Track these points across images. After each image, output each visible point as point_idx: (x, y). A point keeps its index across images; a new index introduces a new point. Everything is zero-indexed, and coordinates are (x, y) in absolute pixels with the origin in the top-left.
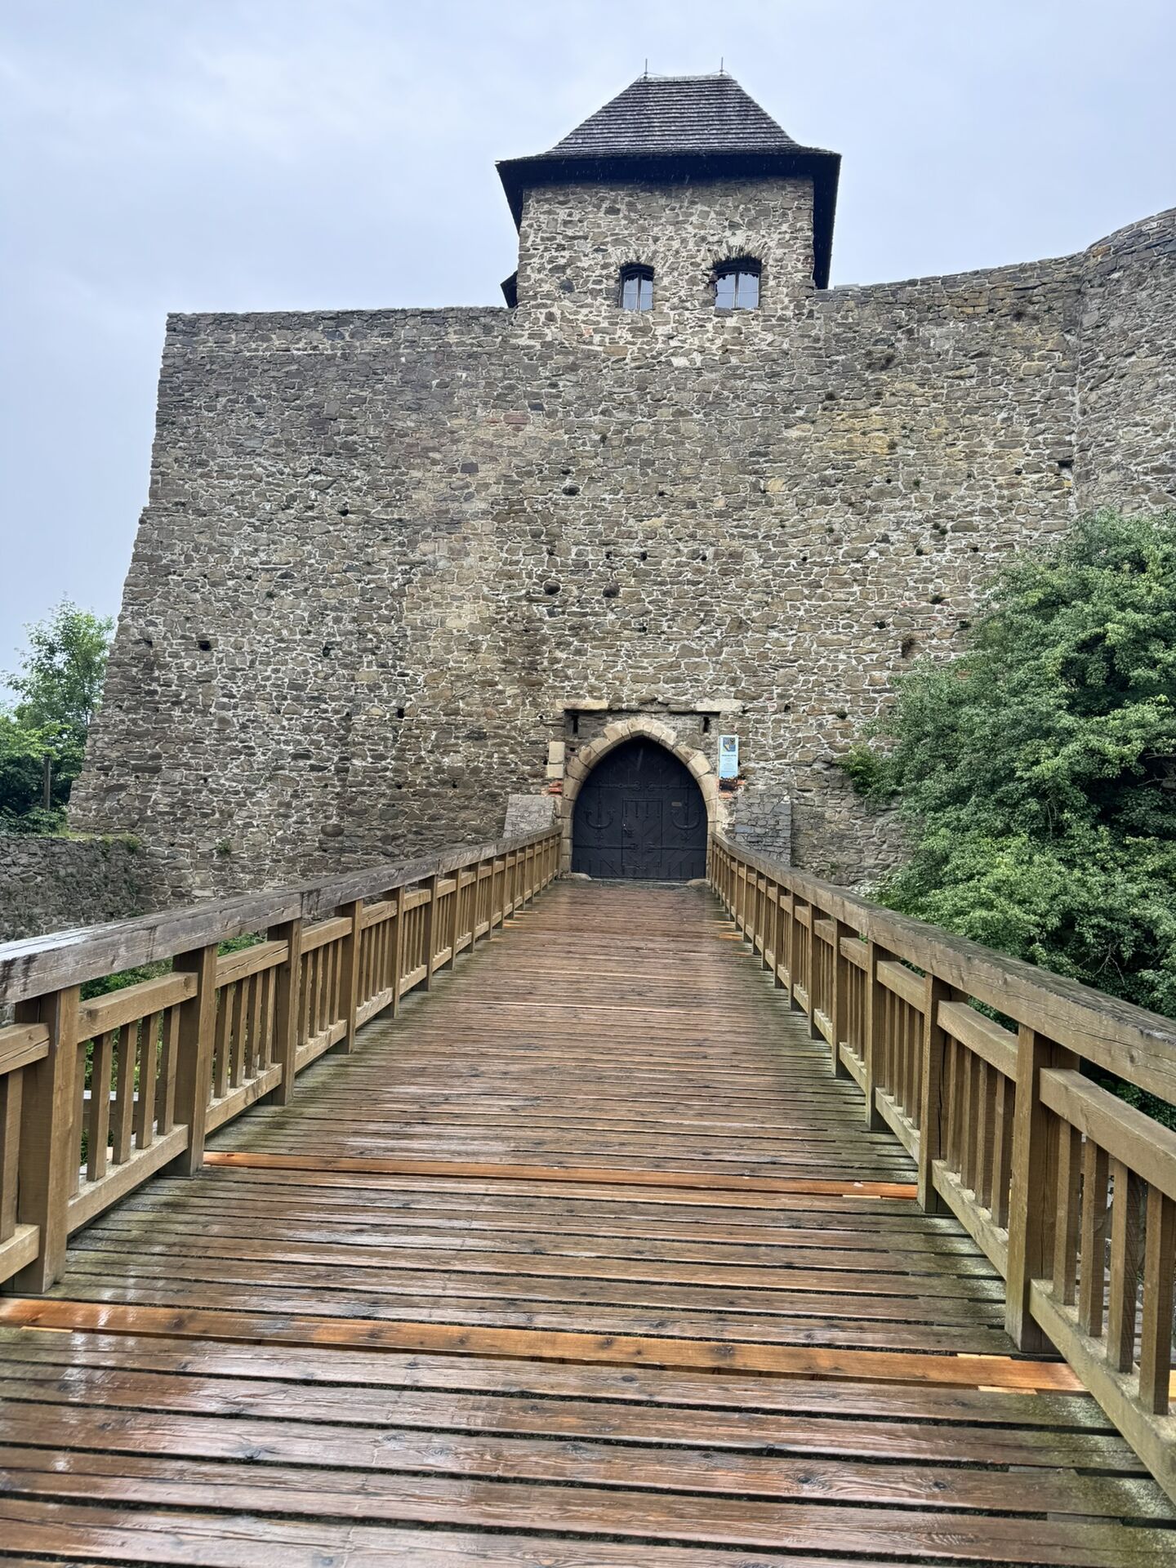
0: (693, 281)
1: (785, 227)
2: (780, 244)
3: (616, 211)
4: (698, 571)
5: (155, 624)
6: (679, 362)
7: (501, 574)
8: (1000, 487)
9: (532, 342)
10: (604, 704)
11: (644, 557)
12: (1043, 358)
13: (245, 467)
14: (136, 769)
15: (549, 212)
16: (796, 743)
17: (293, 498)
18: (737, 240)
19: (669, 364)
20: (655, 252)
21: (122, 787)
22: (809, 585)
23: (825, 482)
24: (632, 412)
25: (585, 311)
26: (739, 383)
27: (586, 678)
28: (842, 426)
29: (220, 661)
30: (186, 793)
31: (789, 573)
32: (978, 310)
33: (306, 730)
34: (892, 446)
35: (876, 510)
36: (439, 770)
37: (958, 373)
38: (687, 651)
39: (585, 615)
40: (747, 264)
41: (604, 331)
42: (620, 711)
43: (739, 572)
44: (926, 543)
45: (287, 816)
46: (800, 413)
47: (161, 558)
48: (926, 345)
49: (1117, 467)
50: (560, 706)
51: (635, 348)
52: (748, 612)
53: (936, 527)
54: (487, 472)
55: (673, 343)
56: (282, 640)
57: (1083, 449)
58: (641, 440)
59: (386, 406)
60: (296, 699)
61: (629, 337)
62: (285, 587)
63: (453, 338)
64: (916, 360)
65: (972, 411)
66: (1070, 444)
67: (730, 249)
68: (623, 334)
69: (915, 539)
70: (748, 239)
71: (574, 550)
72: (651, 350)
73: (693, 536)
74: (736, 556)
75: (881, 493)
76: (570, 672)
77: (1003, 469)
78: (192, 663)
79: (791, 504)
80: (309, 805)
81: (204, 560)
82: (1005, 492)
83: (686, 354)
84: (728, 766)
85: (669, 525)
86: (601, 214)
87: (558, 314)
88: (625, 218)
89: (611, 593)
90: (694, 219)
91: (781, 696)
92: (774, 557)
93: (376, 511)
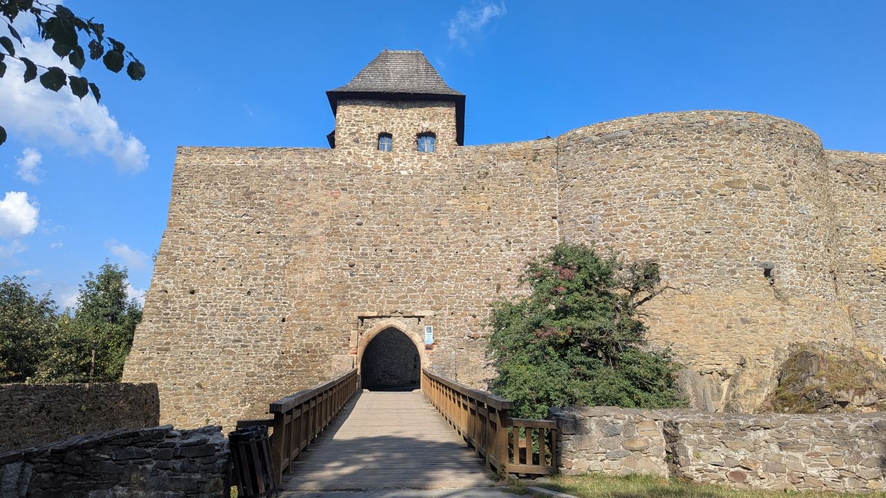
0: (408, 140)
1: (444, 121)
2: (443, 128)
3: (376, 112)
4: (414, 257)
5: (169, 283)
6: (404, 173)
7: (329, 258)
8: (530, 226)
9: (341, 163)
10: (375, 314)
11: (391, 251)
12: (544, 177)
13: (213, 213)
14: (158, 349)
15: (348, 111)
16: (456, 328)
17: (235, 227)
18: (426, 125)
19: (399, 173)
20: (393, 128)
21: (150, 358)
22: (459, 263)
23: (463, 222)
24: (385, 192)
25: (364, 151)
26: (428, 182)
27: (367, 302)
28: (470, 200)
29: (200, 299)
30: (182, 359)
31: (451, 259)
32: (519, 157)
33: (239, 328)
34: (489, 208)
35: (483, 234)
36: (301, 345)
37: (513, 181)
38: (410, 290)
39: (366, 275)
40: (431, 135)
41: (372, 159)
42: (382, 317)
43: (431, 258)
44: (503, 247)
45: (230, 369)
46: (453, 195)
47: (173, 253)
48: (501, 170)
49: (573, 220)
50: (356, 315)
51: (385, 167)
52: (435, 274)
53: (507, 241)
54: (322, 216)
55: (401, 165)
56: (229, 289)
57: (560, 213)
58: (388, 204)
59: (278, 188)
60: (234, 315)
61: (383, 162)
62: (230, 265)
63: (307, 160)
64: (497, 175)
65: (519, 196)
66: (555, 210)
67: (423, 128)
68: (380, 161)
69: (499, 245)
70: (430, 125)
71: (361, 248)
72: (392, 168)
73: (411, 242)
74: (429, 251)
75: (486, 227)
76: (360, 300)
77: (531, 219)
78: (188, 300)
79: (451, 230)
80: (241, 363)
81: (194, 254)
82: (533, 228)
83: (407, 169)
84: (429, 338)
85: (402, 238)
86: (370, 112)
87: (353, 152)
88: (380, 114)
89: (378, 267)
90: (408, 116)
91: (449, 309)
92: (444, 251)
93: (273, 232)
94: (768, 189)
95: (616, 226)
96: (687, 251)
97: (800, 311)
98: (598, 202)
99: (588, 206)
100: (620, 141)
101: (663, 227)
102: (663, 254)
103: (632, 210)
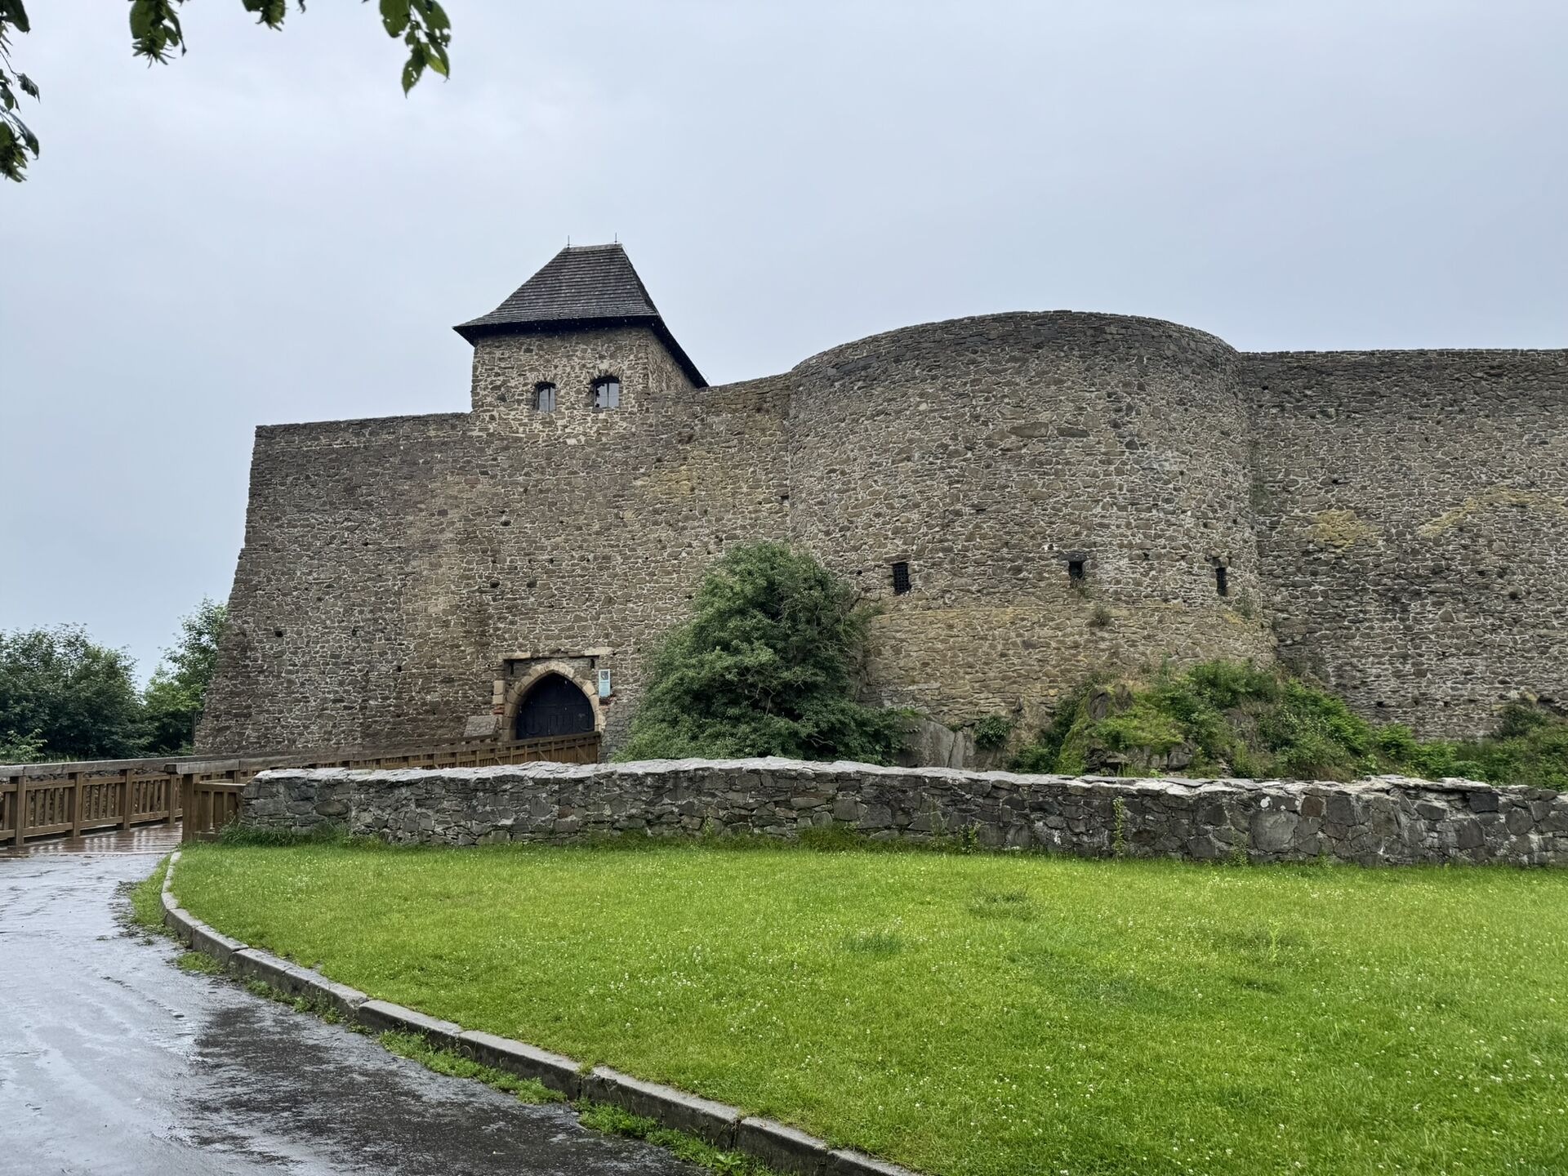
0: (579, 392)
1: (632, 357)
2: (629, 368)
3: (531, 351)
4: (584, 568)
5: (248, 623)
6: (571, 442)
7: (463, 577)
8: (750, 512)
9: (482, 433)
10: (528, 655)
11: (551, 561)
12: (771, 435)
13: (303, 520)
14: (236, 715)
15: (489, 353)
17: (334, 537)
18: (604, 365)
19: (565, 443)
20: (556, 374)
21: (228, 728)
22: (649, 574)
23: (656, 512)
24: (543, 473)
25: (513, 413)
26: (608, 453)
27: (517, 639)
28: (665, 478)
29: (288, 643)
30: (267, 729)
31: (638, 569)
32: (738, 406)
33: (341, 684)
34: (693, 489)
35: (684, 528)
36: (424, 704)
37: (728, 444)
38: (578, 619)
39: (515, 599)
40: (609, 379)
41: (525, 425)
42: (539, 659)
43: (608, 568)
44: (712, 547)
45: (329, 740)
46: (642, 470)
47: (252, 580)
48: (711, 427)
49: (804, 501)
50: (501, 658)
51: (544, 434)
52: (615, 592)
53: (717, 537)
54: (453, 515)
55: (567, 430)
56: (326, 628)
57: (793, 489)
58: (548, 490)
59: (392, 478)
60: (335, 664)
61: (540, 427)
62: (328, 594)
63: (432, 433)
64: (705, 437)
65: (735, 467)
66: (786, 486)
67: (600, 371)
68: (537, 426)
69: (706, 545)
70: (611, 366)
71: (509, 559)
72: (554, 435)
73: (581, 547)
74: (607, 558)
75: (687, 518)
76: (507, 636)
77: (751, 502)
78: (271, 646)
79: (637, 526)
80: (343, 732)
81: (278, 580)
82: (753, 516)
83: (575, 436)
84: (605, 688)
85: (566, 541)
86: (522, 353)
87: (497, 415)
88: (536, 354)
89: (531, 585)
90: (578, 353)
91: (635, 643)
92: (629, 558)
93: (385, 543)
94: (1085, 434)
95: (855, 507)
96: (948, 540)
98: (834, 471)
99: (822, 478)
100: (863, 373)
101: (917, 505)
102: (915, 547)
103: (875, 481)
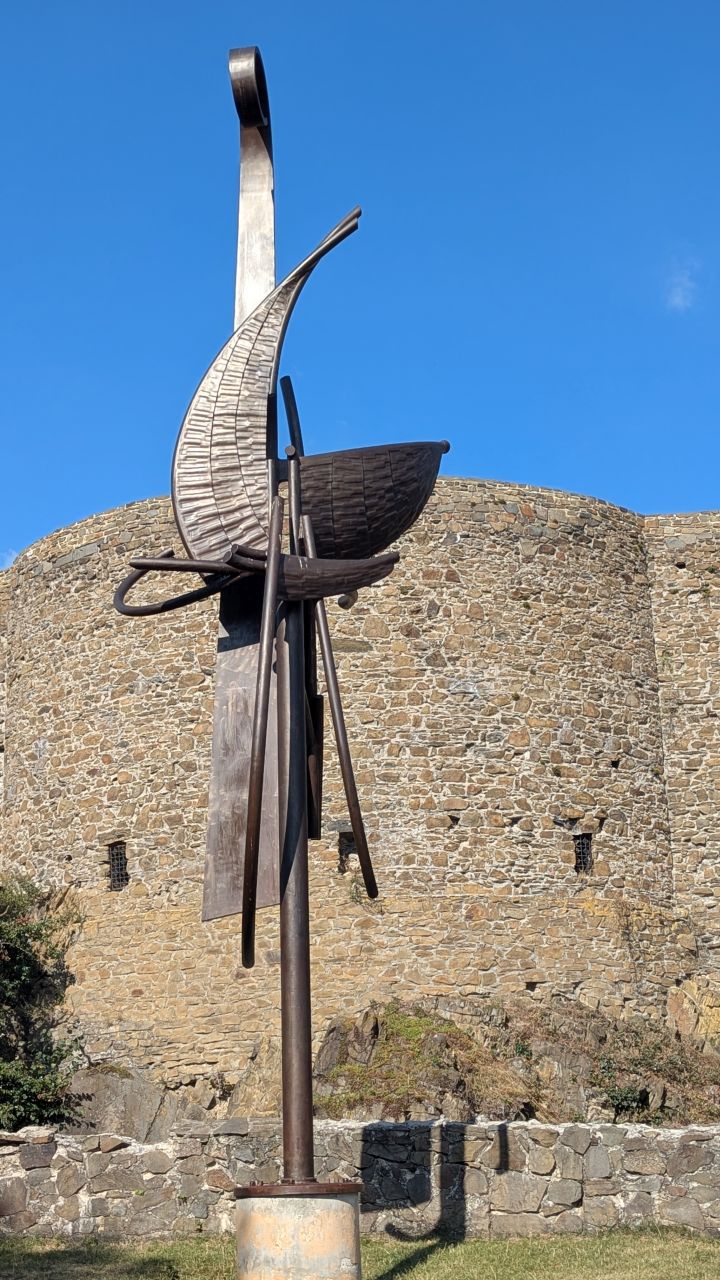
94: (365, 647)
95: (67, 762)
96: (177, 807)
97: (413, 925)
98: (45, 710)
99: (35, 721)
100: (81, 569)
101: (139, 757)
102: (134, 819)
103: (92, 723)
